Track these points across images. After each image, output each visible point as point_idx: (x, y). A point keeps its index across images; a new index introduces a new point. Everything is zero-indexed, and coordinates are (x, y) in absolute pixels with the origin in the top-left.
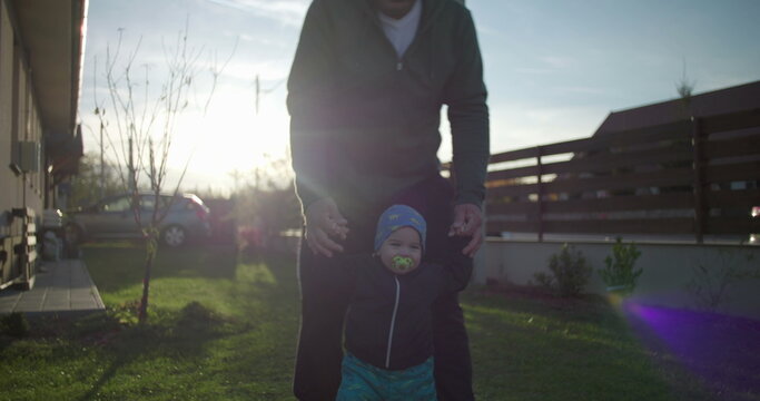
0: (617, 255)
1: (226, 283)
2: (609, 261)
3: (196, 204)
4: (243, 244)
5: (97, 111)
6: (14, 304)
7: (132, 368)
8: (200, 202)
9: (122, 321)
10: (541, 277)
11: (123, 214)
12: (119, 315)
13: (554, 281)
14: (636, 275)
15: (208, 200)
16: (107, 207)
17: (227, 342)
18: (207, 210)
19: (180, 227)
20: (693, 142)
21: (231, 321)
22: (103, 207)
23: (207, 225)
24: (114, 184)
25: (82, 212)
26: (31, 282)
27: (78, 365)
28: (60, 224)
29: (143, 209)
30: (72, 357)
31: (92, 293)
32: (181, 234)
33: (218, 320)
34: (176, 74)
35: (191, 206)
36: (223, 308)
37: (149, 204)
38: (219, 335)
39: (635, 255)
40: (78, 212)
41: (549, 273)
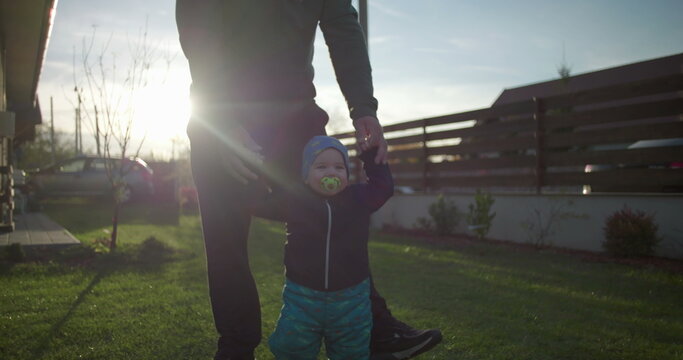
0: (478, 203)
1: (173, 229)
2: (471, 207)
3: (141, 166)
4: (184, 200)
5: (76, 89)
6: (6, 240)
7: (111, 278)
8: (144, 164)
9: (97, 250)
10: (423, 221)
11: (77, 174)
12: (94, 246)
13: (433, 224)
14: (492, 217)
15: (152, 163)
16: (62, 169)
17: (179, 265)
18: (151, 172)
19: (129, 187)
20: (535, 117)
21: (180, 251)
22: (59, 168)
23: (151, 185)
24: (61, 149)
25: (41, 172)
26: (13, 224)
27: (70, 277)
28: (24, 183)
29: (94, 170)
30: (64, 274)
31: (65, 234)
32: (128, 192)
33: (170, 251)
34: (138, 60)
35: (136, 168)
36: (172, 243)
37: (100, 166)
38: (171, 260)
39: (491, 202)
40: (37, 173)
41: (429, 217)
